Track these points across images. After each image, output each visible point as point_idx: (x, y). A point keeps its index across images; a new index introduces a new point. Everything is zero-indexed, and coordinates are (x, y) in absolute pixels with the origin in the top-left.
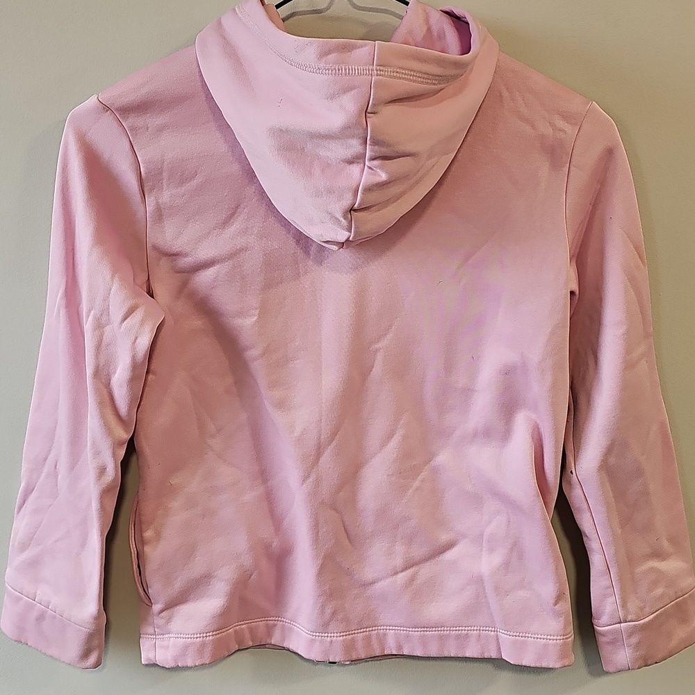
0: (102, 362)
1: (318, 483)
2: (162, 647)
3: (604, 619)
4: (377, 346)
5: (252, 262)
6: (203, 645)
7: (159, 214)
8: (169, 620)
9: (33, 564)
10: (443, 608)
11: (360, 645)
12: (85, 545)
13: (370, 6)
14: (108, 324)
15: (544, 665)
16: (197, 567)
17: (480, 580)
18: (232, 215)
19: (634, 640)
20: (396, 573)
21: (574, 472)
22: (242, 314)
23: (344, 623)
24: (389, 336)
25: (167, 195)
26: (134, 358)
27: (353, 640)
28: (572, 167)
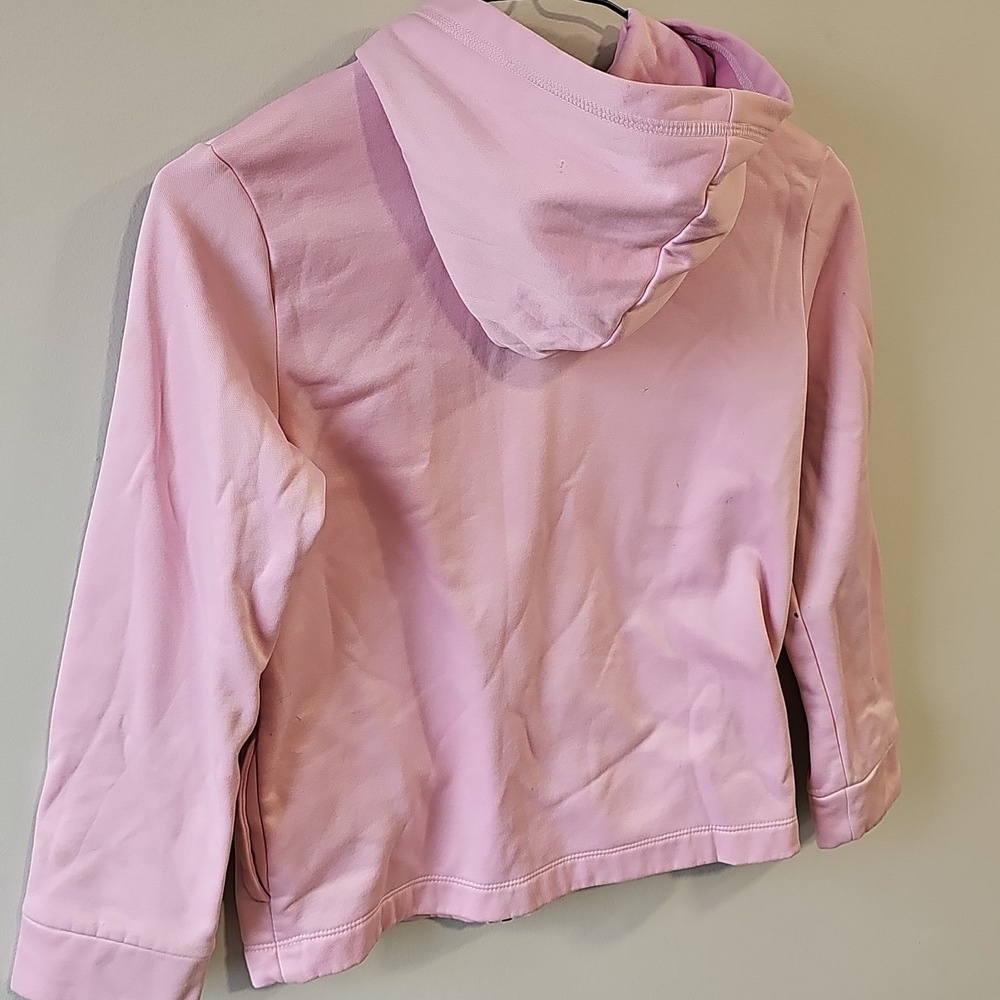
0: (245, 556)
1: (503, 680)
2: (289, 956)
3: (828, 787)
4: (569, 483)
5: (421, 383)
6: (352, 938)
7: (295, 325)
8: (298, 916)
9: (87, 881)
10: (644, 816)
11: (545, 886)
12: (179, 834)
13: (562, 13)
14: (254, 499)
15: (774, 857)
16: (340, 829)
17: (689, 770)
18: (392, 318)
19: (858, 805)
20: (589, 782)
21: (799, 614)
22: (408, 460)
23: (528, 863)
24: (582, 468)
25: (304, 295)
26: (300, 543)
27: (538, 883)
28: (809, 230)
